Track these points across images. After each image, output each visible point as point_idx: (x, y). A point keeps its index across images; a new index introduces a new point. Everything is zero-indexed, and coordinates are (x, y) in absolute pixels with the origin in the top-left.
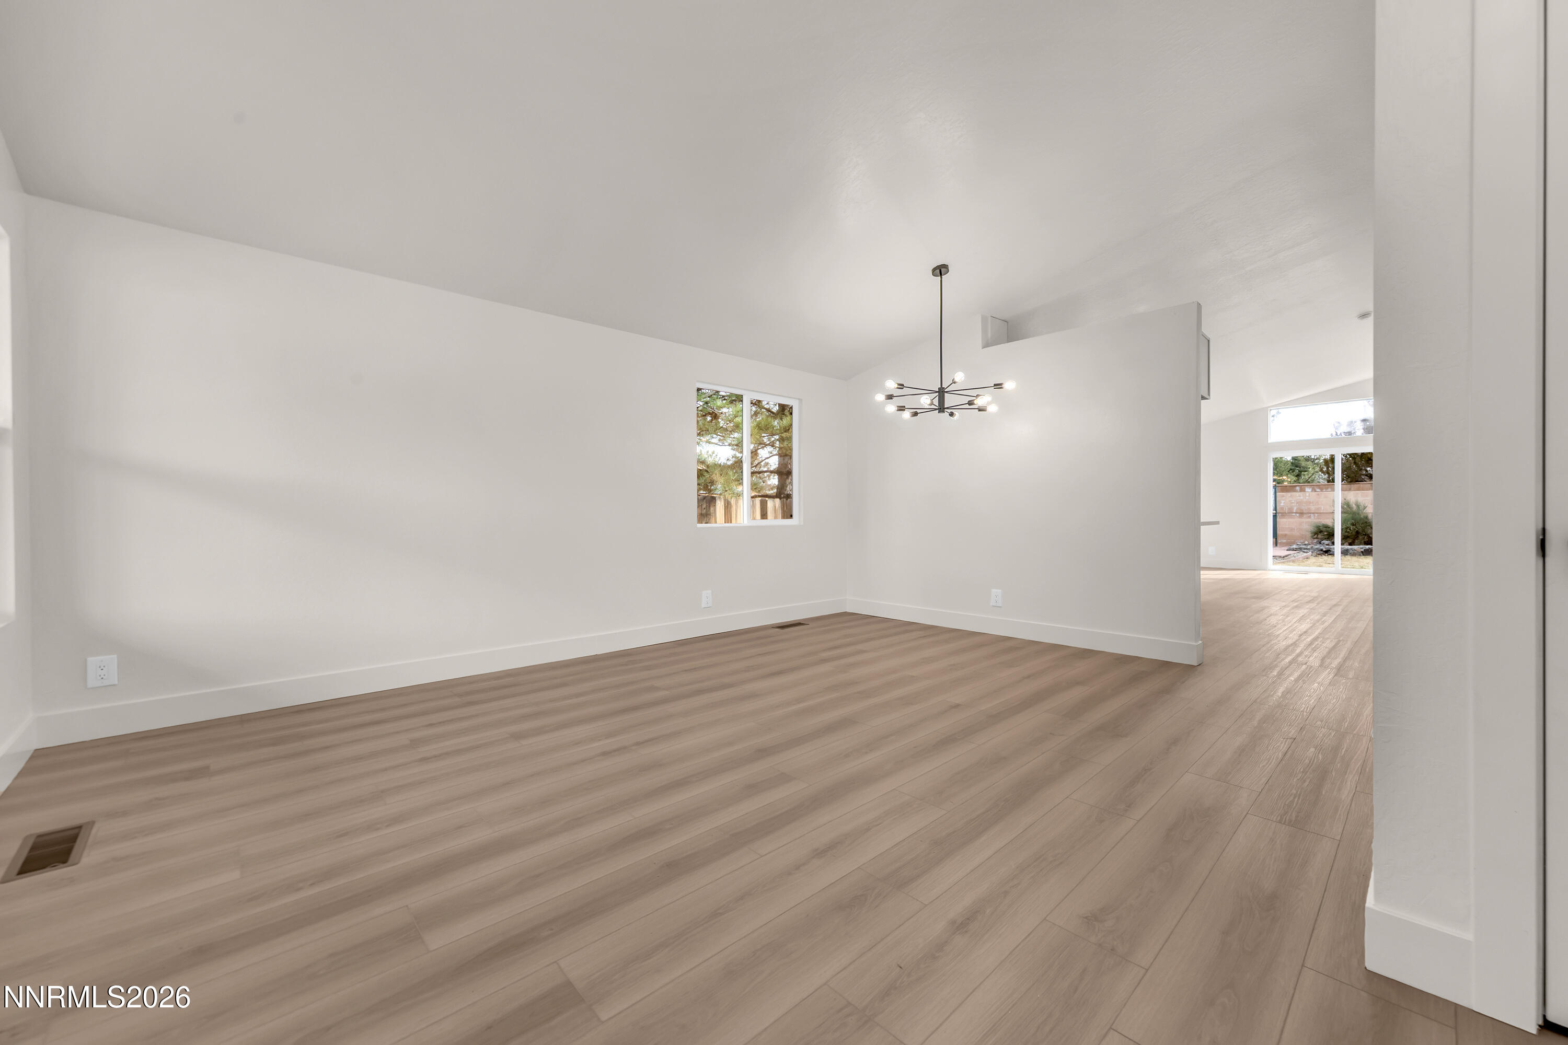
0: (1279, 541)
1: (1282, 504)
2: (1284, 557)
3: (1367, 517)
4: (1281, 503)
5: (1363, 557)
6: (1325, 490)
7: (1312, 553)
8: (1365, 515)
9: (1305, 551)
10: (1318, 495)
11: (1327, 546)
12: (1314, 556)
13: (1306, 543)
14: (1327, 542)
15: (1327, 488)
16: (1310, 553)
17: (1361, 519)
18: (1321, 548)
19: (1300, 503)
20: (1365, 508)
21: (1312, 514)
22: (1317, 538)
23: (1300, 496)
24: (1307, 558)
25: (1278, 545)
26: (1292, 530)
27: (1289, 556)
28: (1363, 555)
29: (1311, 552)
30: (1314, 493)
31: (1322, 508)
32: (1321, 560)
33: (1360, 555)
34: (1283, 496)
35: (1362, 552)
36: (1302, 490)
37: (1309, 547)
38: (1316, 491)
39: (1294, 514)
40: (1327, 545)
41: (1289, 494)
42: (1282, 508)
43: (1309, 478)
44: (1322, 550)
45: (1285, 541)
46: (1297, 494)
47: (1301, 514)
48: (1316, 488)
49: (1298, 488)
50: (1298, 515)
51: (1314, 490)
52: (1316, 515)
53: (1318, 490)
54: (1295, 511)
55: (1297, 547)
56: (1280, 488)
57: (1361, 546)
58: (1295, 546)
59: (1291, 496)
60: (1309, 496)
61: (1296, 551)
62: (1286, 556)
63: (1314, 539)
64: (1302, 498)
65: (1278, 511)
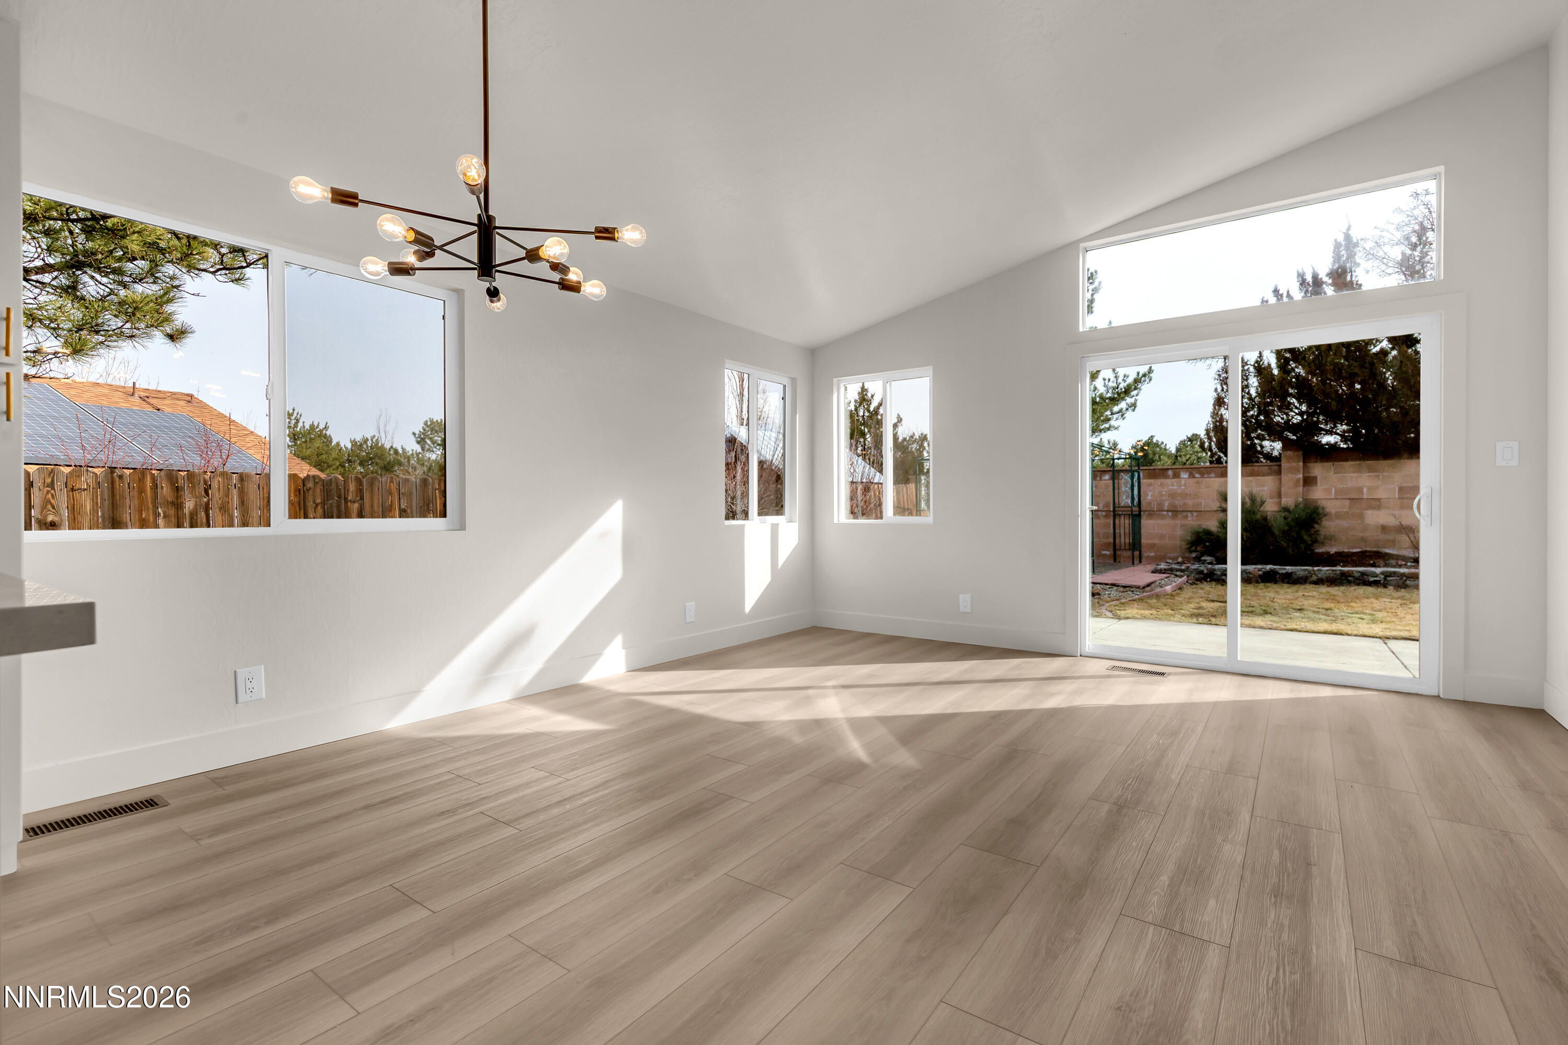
0: (1145, 554)
1: (1149, 498)
2: (1144, 588)
3: (1265, 519)
4: (1147, 495)
5: (1261, 585)
6: (1206, 476)
7: (1188, 576)
8: (1264, 514)
9: (1178, 573)
10: (1198, 483)
11: (1210, 566)
12: (1191, 584)
13: (1180, 560)
14: (1209, 559)
15: (1209, 473)
16: (1185, 578)
17: (1257, 521)
18: (1202, 568)
19: (1173, 495)
20: (1263, 503)
21: (1189, 513)
22: (1195, 551)
23: (1173, 485)
24: (1180, 589)
25: (1143, 560)
26: (1162, 537)
27: (1153, 585)
28: (1263, 582)
29: (1185, 576)
30: (1192, 481)
31: (1203, 504)
32: (1201, 591)
33: (1257, 582)
34: (1150, 485)
35: (1260, 576)
36: (1176, 476)
37: (1183, 567)
38: (1194, 477)
39: (1165, 513)
40: (1209, 563)
41: (1159, 481)
42: (1149, 503)
44: (1201, 572)
45: (1153, 554)
46: (1169, 481)
47: (1175, 512)
48: (1194, 472)
49: (1170, 473)
50: (1170, 514)
51: (1192, 476)
52: (1195, 514)
53: (1197, 475)
54: (1166, 508)
55: (1166, 567)
56: (1147, 471)
57: (1259, 567)
58: (1163, 566)
59: (1161, 485)
60: (1185, 485)
61: (1164, 573)
62: (1148, 585)
63: (1191, 552)
64: (1175, 487)
65: (1143, 508)
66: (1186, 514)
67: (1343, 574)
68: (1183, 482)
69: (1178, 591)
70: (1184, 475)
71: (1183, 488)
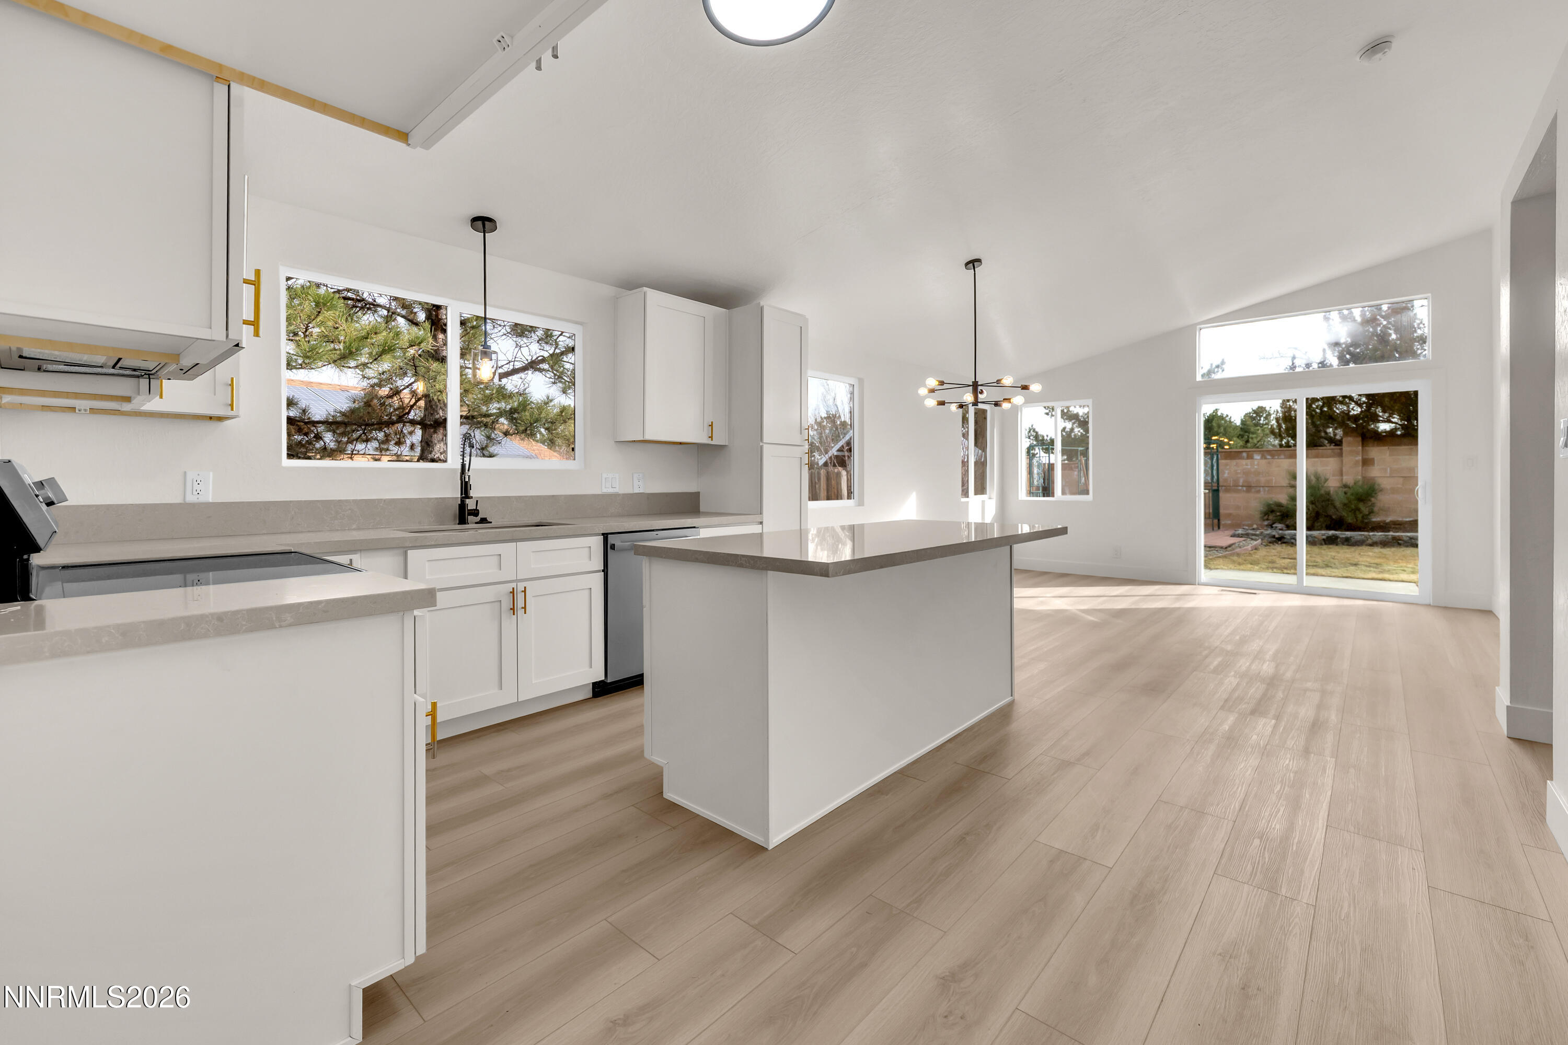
0: (1222, 522)
1: (1226, 475)
2: (1226, 548)
3: (1328, 493)
4: (1224, 473)
5: (1325, 547)
6: (1276, 457)
7: (1262, 540)
8: (1327, 490)
9: (1253, 537)
10: (1269, 463)
11: (1281, 532)
12: (1265, 546)
13: (1255, 526)
14: (1279, 526)
15: (1279, 455)
16: (1259, 541)
17: (1322, 495)
18: (1274, 533)
19: (1247, 473)
20: (1326, 480)
21: (1261, 489)
22: (1267, 520)
23: (1247, 465)
24: (1256, 549)
25: (1221, 527)
26: (1238, 508)
27: (1233, 546)
28: (1326, 544)
29: (1260, 540)
30: (1264, 461)
31: (1274, 481)
32: (1274, 551)
33: (1321, 544)
34: (1227, 465)
35: (1324, 539)
36: (1250, 457)
37: (1258, 533)
38: (1266, 458)
39: (1240, 488)
40: (1280, 530)
41: (1234, 462)
42: (1226, 480)
43: (1258, 442)
44: (1274, 537)
45: (1229, 522)
46: (1244, 462)
47: (1249, 488)
48: (1265, 454)
49: (1245, 455)
50: (1245, 488)
51: (1263, 457)
52: (1267, 489)
53: (1269, 457)
54: (1241, 484)
55: (1243, 532)
56: (1224, 453)
57: (1323, 532)
58: (1240, 531)
59: (1237, 465)
60: (1258, 465)
61: (1241, 537)
62: (1230, 546)
63: (1264, 520)
64: (1249, 467)
65: (1221, 484)
66: (1258, 489)
67: (1394, 538)
68: (1256, 463)
69: (1254, 551)
70: (1257, 457)
71: (1256, 467)
